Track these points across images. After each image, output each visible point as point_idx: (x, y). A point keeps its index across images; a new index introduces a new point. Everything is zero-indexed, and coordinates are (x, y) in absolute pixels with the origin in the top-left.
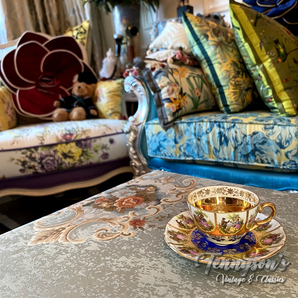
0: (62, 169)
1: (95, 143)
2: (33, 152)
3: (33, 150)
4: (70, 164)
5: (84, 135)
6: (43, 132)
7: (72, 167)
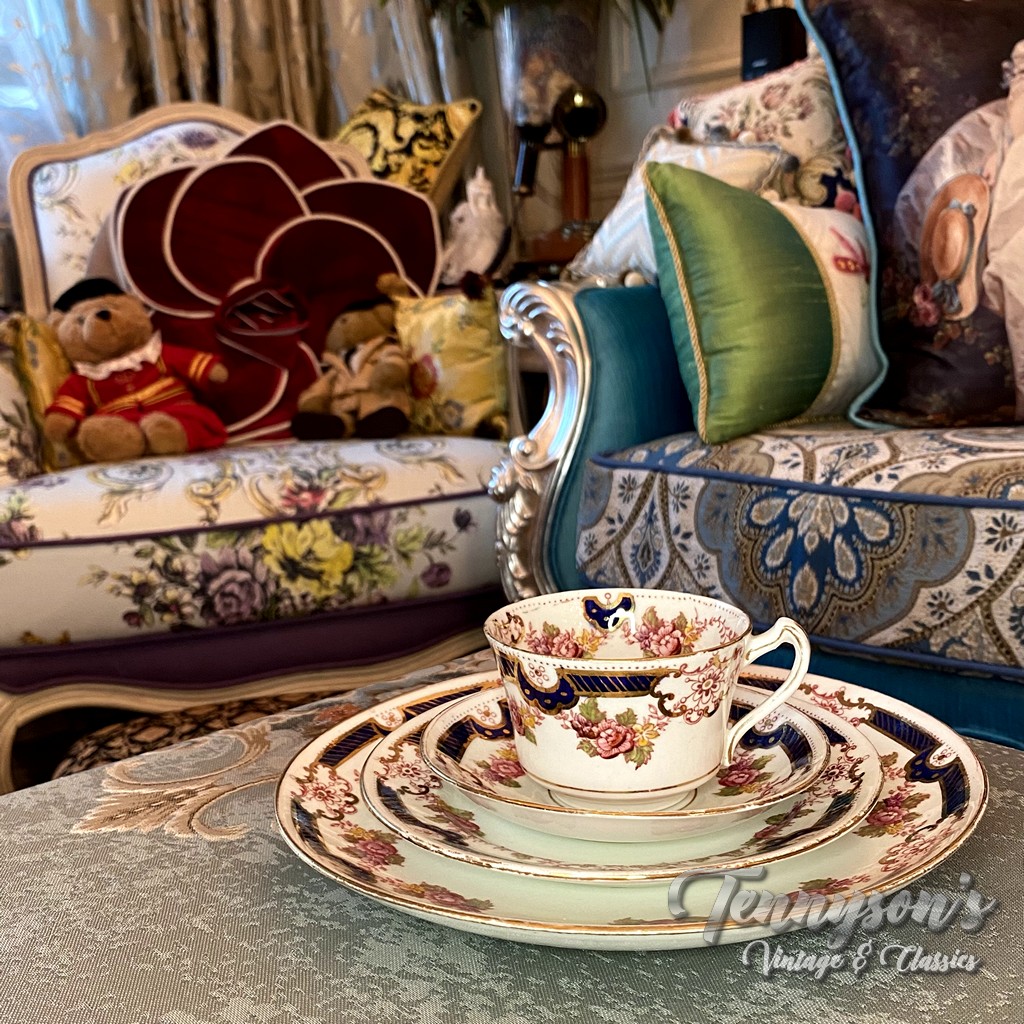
0: (278, 617)
1: (403, 526)
2: (176, 551)
3: (176, 542)
4: (309, 599)
5: (362, 492)
6: (212, 480)
7: (314, 612)
